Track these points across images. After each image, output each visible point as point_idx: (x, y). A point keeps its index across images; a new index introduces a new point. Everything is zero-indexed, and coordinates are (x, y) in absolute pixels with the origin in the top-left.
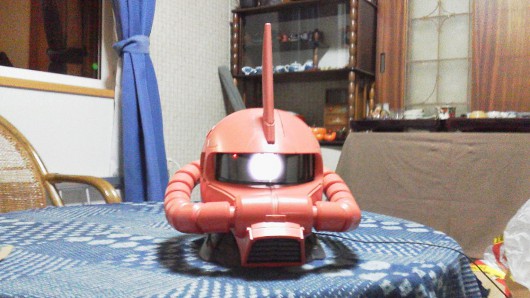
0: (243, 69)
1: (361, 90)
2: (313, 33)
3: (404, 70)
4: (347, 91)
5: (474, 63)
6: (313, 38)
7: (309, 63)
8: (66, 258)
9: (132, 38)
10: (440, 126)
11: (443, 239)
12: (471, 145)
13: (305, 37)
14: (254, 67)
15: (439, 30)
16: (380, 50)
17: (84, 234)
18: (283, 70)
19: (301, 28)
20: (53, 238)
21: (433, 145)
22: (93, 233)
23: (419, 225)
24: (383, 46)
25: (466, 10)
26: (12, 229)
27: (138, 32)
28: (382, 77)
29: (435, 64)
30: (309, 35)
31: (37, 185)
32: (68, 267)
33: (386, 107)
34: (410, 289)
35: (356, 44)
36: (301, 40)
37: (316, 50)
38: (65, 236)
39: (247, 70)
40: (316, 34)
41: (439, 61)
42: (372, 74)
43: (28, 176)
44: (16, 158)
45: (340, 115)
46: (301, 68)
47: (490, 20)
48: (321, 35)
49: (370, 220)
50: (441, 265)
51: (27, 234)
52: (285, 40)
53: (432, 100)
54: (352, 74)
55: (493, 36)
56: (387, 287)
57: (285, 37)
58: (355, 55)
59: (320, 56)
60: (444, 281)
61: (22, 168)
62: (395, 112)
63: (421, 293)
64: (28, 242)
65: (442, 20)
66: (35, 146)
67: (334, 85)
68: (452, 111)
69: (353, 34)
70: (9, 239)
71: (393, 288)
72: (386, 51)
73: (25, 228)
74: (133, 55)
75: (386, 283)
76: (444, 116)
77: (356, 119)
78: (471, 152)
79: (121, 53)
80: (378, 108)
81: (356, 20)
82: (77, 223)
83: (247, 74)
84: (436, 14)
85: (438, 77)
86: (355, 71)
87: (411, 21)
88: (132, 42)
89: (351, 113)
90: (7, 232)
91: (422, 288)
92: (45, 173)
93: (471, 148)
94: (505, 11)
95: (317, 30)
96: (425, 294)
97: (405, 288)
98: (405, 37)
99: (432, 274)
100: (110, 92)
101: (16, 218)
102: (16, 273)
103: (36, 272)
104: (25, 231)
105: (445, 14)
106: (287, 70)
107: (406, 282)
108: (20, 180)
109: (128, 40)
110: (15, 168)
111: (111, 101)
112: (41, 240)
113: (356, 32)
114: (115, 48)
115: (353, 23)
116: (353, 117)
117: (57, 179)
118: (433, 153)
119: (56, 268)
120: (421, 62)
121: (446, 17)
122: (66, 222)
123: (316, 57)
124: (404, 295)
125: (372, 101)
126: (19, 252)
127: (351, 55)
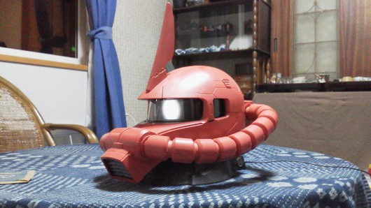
0: (176, 51)
1: (261, 64)
2: (225, 26)
3: (291, 49)
4: (251, 65)
5: (341, 44)
6: (225, 29)
7: (223, 46)
8: (77, 178)
9: (101, 28)
10: (321, 88)
11: (343, 162)
12: (344, 100)
13: (220, 28)
14: (184, 49)
15: (316, 22)
16: (273, 36)
17: (82, 163)
18: (204, 51)
19: (217, 22)
20: (61, 165)
21: (316, 101)
22: (88, 161)
23: (320, 154)
24: (276, 33)
25: (334, 8)
26: (29, 160)
27: (104, 24)
28: (275, 55)
29: (313, 45)
30: (222, 26)
31: (37, 131)
32: (81, 183)
33: (279, 75)
34: (337, 195)
35: (257, 32)
36: (218, 30)
37: (228, 37)
38: (69, 164)
39: (179, 52)
40: (228, 26)
41: (316, 43)
42: (268, 53)
43: (31, 126)
44: (22, 113)
45: (246, 82)
46: (218, 50)
47: (352, 14)
48: (231, 26)
49: (283, 152)
50: (352, 178)
51: (41, 163)
52: (206, 29)
53: (312, 70)
54: (255, 52)
55: (354, 25)
56: (321, 193)
57: (205, 28)
58: (257, 40)
59: (231, 41)
60: (356, 189)
61: (26, 120)
62: (286, 79)
63: (343, 197)
64: (44, 168)
65: (317, 15)
66: (35, 104)
67: (241, 61)
68: (327, 77)
69: (255, 25)
70: (29, 167)
71: (325, 194)
72: (278, 38)
73: (37, 160)
74: (102, 41)
75: (320, 190)
76: (323, 81)
77: (258, 84)
78: (344, 105)
79: (93, 39)
80: (274, 76)
81: (257, 15)
82: (75, 156)
83: (179, 54)
84: (313, 10)
85: (316, 54)
86: (257, 50)
87: (295, 16)
88: (101, 31)
89: (255, 80)
90: (26, 162)
91: (344, 193)
92: (42, 123)
93: (344, 102)
94: (362, 8)
95: (228, 23)
96: (347, 198)
97: (333, 193)
98: (291, 27)
99: (348, 184)
100: (85, 67)
101: (28, 153)
102: (45, 188)
103: (60, 187)
104: (39, 161)
105: (320, 10)
106: (207, 51)
107: (333, 189)
108: (25, 129)
109: (98, 30)
110: (22, 120)
111: (86, 73)
112: (53, 167)
113: (257, 23)
114: (88, 35)
115: (255, 17)
116: (256, 83)
117: (51, 128)
118: (317, 106)
119: (73, 184)
120: (303, 44)
121: (320, 13)
122: (66, 155)
123: (228, 42)
124: (333, 198)
125: (268, 72)
126: (40, 175)
127: (254, 39)
